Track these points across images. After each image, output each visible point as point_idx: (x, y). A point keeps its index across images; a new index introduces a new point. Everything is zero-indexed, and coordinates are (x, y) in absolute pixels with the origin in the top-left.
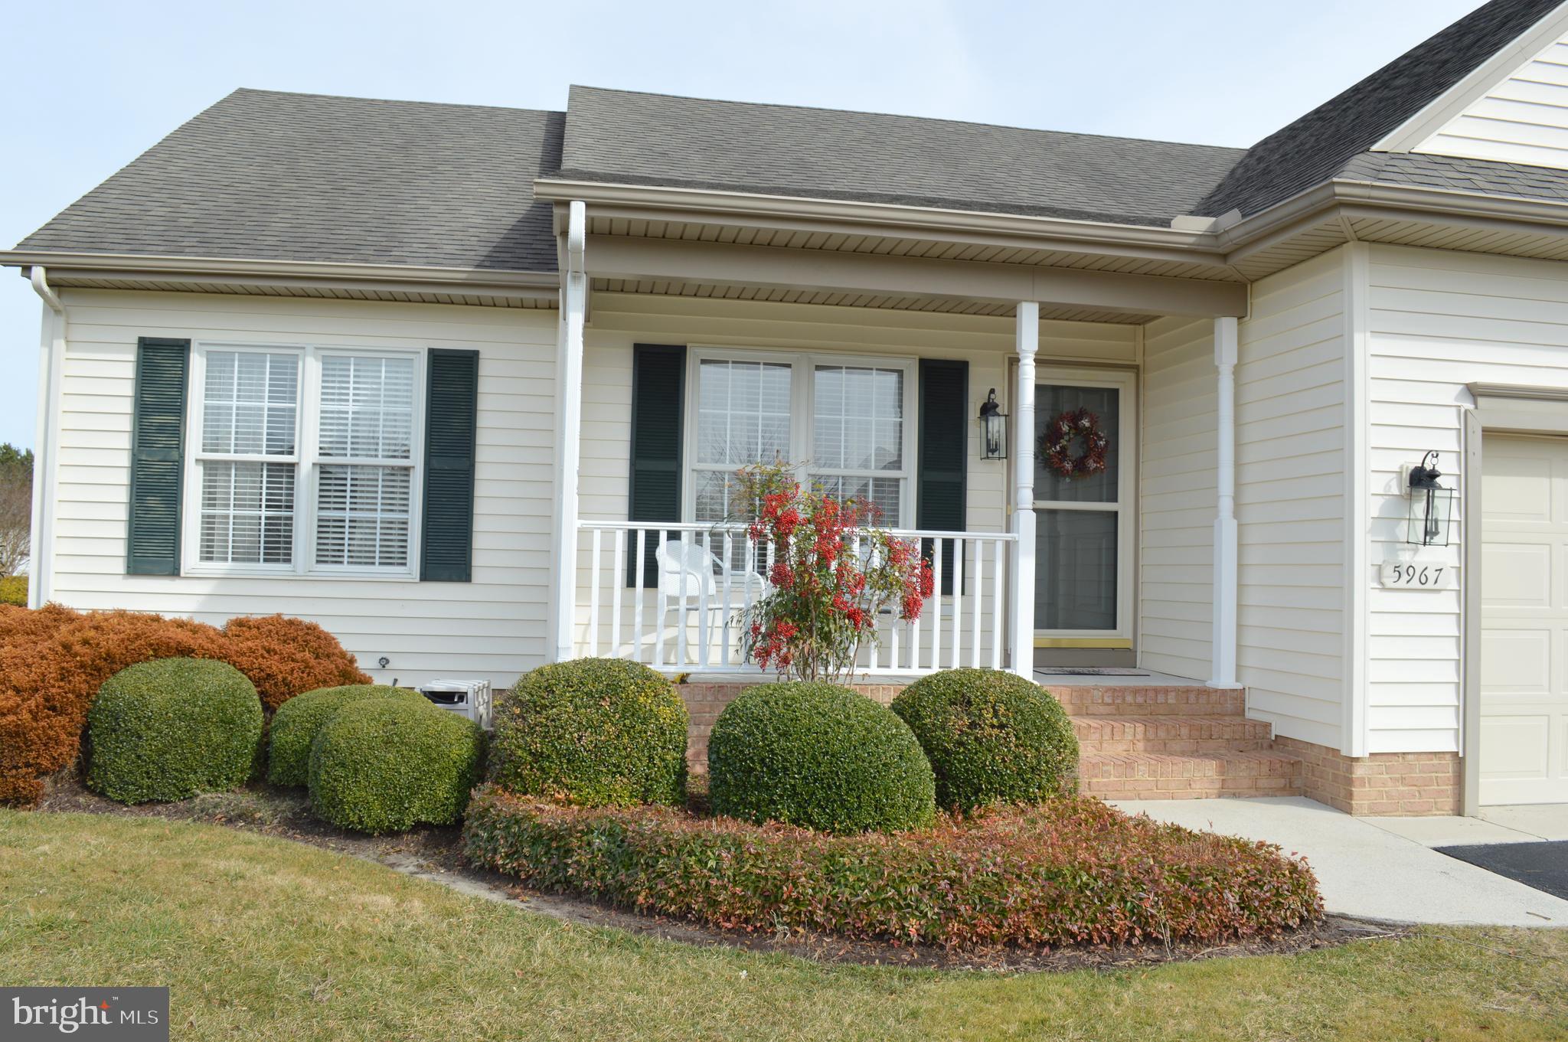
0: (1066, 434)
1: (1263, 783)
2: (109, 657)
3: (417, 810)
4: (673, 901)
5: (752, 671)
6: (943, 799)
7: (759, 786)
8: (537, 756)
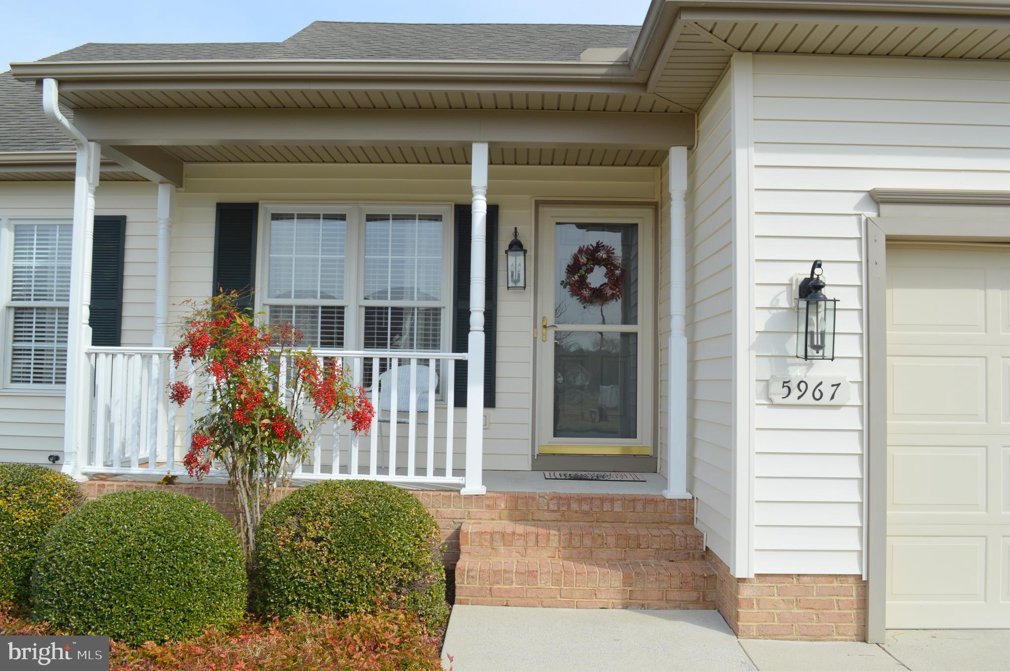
0: (584, 265)
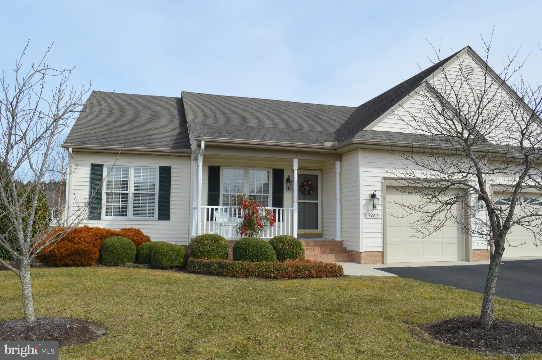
0: (306, 185)
1: (344, 259)
2: (104, 236)
3: (176, 263)
4: (230, 273)
5: (239, 237)
6: (278, 259)
7: (244, 256)
8: (201, 252)
